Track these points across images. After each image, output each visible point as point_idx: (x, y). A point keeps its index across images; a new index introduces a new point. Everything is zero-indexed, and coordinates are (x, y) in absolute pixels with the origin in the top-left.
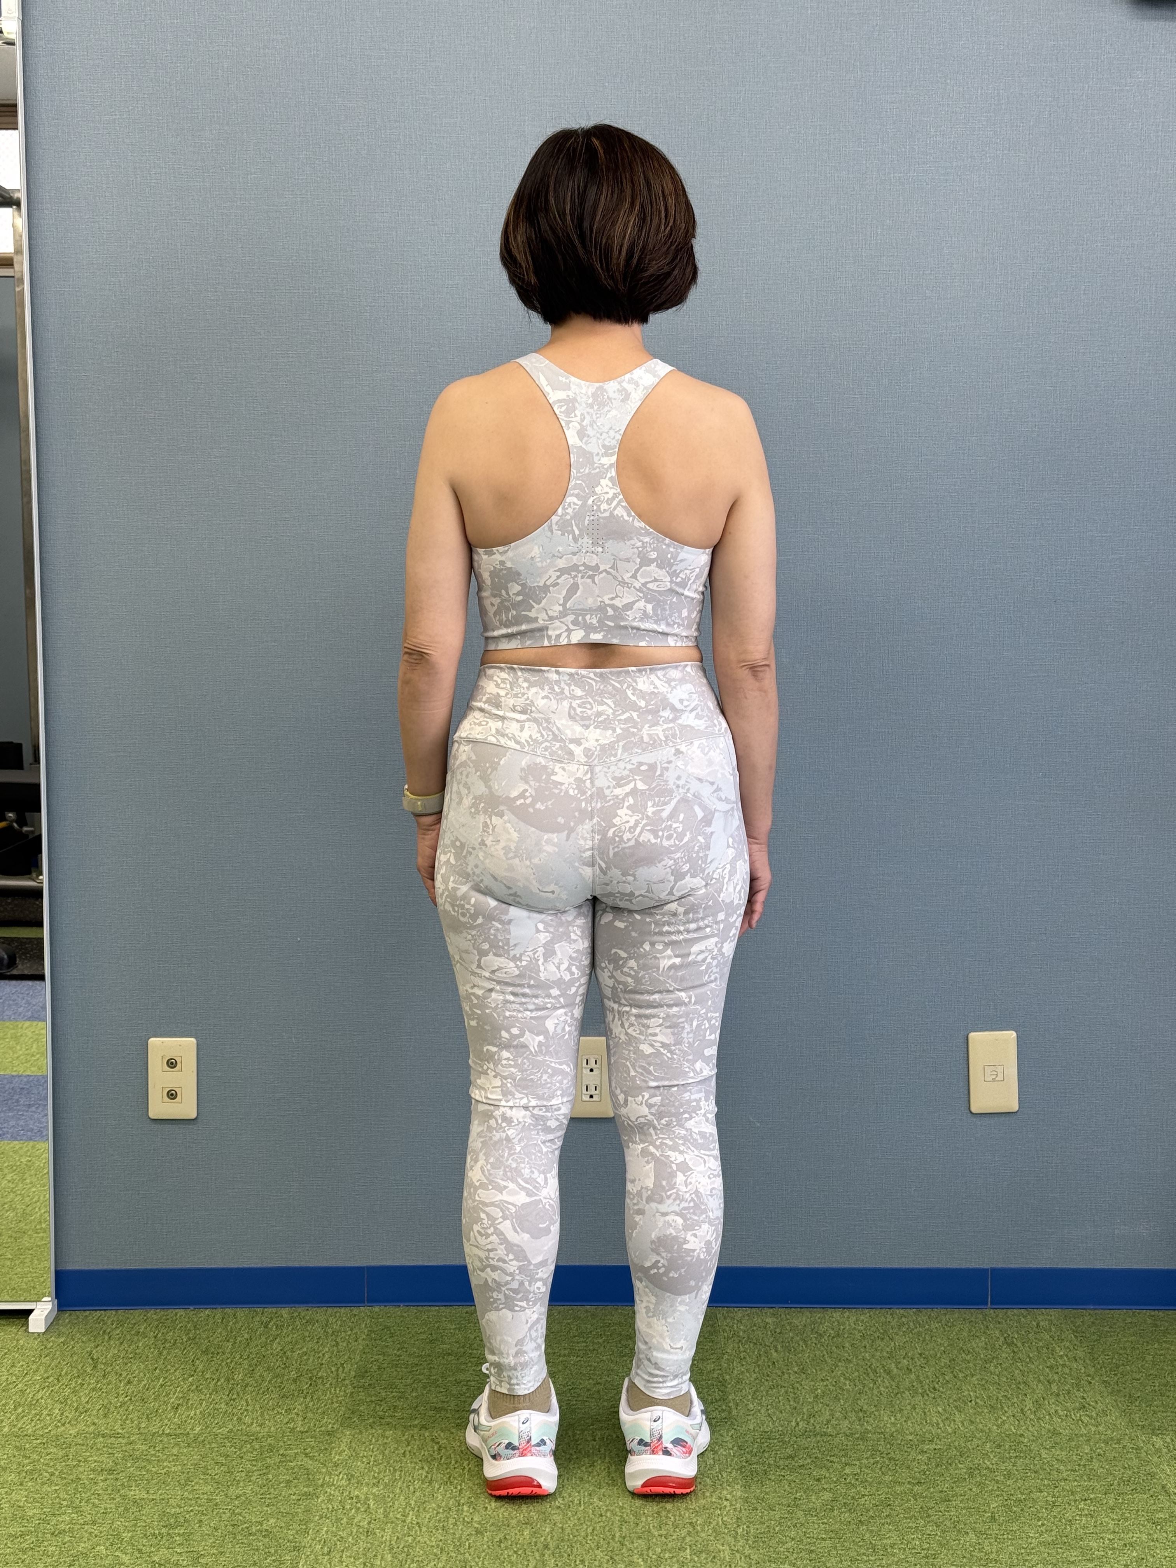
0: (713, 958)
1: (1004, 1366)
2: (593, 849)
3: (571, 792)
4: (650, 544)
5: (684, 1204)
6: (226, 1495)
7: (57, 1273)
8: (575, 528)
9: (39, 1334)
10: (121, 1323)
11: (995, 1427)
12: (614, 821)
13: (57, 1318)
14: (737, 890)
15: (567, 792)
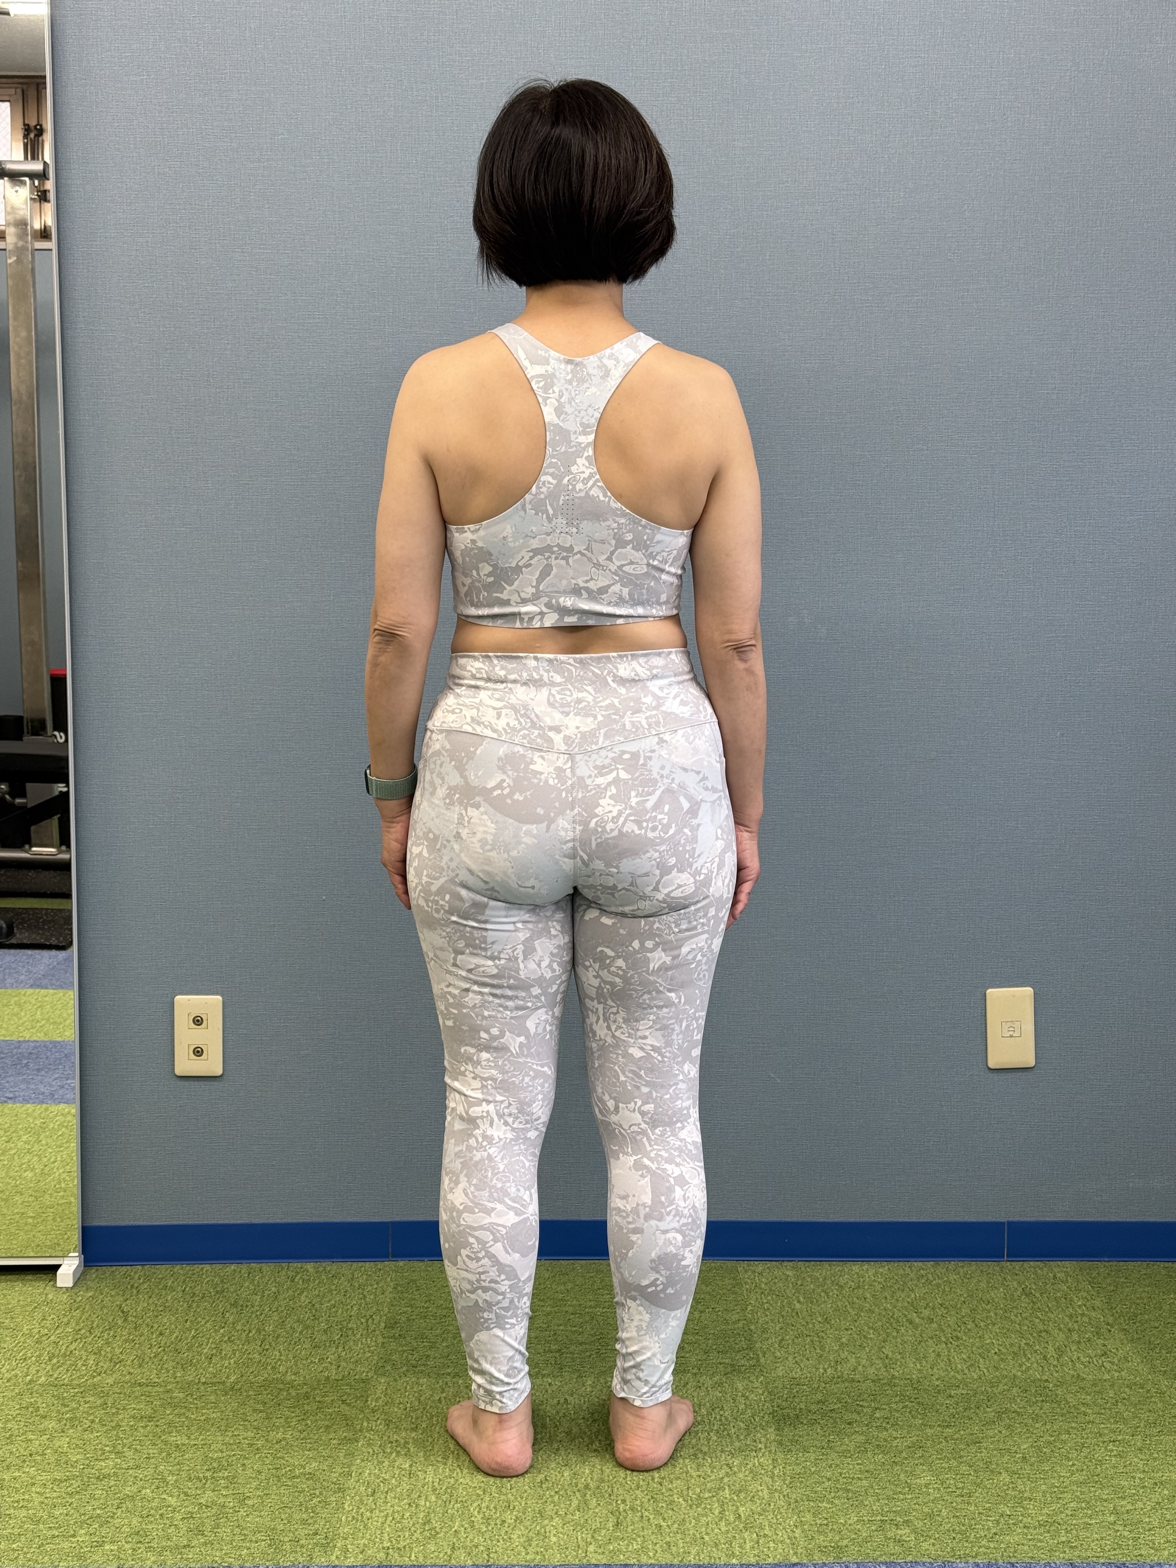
0: (703, 956)
1: (1024, 1315)
2: (574, 840)
3: (551, 782)
4: (626, 525)
5: (684, 1221)
6: (267, 1440)
7: (83, 1227)
8: (549, 507)
9: (67, 1288)
10: (148, 1279)
11: (1019, 1373)
12: (596, 811)
13: (83, 1273)
14: (726, 884)
15: (547, 781)
